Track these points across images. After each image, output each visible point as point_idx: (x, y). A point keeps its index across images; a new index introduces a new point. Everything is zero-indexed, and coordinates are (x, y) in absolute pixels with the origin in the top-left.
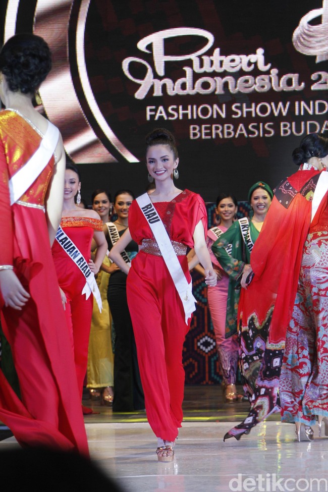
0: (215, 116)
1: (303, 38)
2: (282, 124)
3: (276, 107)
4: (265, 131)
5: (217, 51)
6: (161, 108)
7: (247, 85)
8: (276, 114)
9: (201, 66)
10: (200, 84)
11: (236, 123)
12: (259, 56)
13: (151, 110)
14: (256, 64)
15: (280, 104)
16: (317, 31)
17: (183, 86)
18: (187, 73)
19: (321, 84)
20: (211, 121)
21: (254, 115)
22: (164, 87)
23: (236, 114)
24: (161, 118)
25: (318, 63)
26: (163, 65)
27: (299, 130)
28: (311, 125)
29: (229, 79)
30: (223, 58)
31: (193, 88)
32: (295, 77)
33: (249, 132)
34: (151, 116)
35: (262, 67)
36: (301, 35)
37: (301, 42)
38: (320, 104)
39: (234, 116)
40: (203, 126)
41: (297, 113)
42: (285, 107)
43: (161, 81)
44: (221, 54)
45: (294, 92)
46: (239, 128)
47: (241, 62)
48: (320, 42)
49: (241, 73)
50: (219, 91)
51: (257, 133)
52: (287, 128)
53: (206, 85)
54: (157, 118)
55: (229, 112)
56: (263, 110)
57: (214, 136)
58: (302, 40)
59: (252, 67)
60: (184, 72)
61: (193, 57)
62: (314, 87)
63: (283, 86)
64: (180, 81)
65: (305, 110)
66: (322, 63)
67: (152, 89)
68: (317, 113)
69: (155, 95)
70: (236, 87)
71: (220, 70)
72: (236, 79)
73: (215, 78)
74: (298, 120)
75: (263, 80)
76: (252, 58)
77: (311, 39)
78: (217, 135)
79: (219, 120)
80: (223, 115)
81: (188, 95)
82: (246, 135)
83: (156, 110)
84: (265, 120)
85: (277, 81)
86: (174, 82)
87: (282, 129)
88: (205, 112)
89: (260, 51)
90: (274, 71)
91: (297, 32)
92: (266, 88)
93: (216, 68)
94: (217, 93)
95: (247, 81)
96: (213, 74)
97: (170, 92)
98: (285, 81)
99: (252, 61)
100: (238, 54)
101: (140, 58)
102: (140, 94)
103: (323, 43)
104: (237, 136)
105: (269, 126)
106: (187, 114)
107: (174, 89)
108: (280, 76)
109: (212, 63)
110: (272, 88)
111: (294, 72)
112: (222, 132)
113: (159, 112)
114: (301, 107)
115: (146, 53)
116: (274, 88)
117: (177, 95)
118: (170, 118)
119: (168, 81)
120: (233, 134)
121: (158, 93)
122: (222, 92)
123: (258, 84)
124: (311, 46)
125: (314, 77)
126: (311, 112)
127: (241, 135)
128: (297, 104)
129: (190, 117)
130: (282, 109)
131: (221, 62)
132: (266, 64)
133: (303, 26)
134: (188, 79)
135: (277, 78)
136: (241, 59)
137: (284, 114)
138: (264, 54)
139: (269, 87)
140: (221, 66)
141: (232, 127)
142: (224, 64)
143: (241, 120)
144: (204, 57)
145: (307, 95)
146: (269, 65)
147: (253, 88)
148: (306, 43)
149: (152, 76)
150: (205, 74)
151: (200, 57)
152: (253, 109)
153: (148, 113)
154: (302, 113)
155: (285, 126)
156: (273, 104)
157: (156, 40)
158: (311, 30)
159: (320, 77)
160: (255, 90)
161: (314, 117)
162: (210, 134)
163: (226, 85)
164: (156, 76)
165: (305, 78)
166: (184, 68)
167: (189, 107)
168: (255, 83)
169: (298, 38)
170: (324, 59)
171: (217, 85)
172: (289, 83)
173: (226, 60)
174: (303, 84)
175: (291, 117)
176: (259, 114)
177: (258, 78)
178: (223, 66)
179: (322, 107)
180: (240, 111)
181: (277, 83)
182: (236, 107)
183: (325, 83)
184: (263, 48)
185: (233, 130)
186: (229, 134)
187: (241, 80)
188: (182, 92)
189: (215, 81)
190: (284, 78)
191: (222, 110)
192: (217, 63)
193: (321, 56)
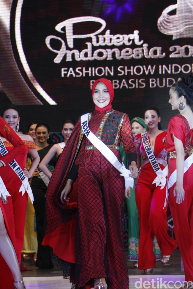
0: (106, 74)
1: (164, 23)
2: (150, 80)
3: (147, 69)
4: (140, 85)
5: (108, 32)
6: (71, 69)
7: (127, 54)
8: (147, 73)
9: (98, 41)
10: (97, 53)
11: (120, 79)
12: (135, 35)
13: (65, 71)
14: (133, 40)
15: (149, 67)
16: (173, 19)
17: (86, 55)
19: (176, 53)
21: (132, 74)
22: (73, 55)
23: (121, 73)
24: (71, 75)
25: (174, 40)
26: (72, 41)
27: (161, 83)
28: (169, 80)
29: (116, 50)
30: (112, 36)
31: (92, 56)
32: (159, 49)
33: (129, 85)
34: (64, 74)
35: (137, 42)
36: (163, 22)
37: (163, 27)
38: (175, 67)
39: (119, 75)
41: (160, 73)
42: (152, 69)
43: (71, 51)
44: (111, 34)
45: (159, 59)
46: (123, 82)
47: (124, 39)
48: (175, 26)
49: (123, 46)
50: (110, 58)
51: (134, 86)
52: (154, 83)
53: (100, 54)
54: (68, 76)
55: (116, 72)
56: (138, 70)
58: (164, 25)
59: (131, 42)
60: (87, 46)
61: (92, 35)
62: (171, 56)
63: (151, 55)
64: (83, 52)
65: (166, 71)
66: (176, 40)
67: (65, 57)
68: (173, 72)
69: (67, 60)
70: (120, 55)
71: (110, 44)
72: (121, 50)
75: (138, 51)
76: (131, 36)
77: (169, 24)
79: (109, 77)
80: (112, 74)
81: (89, 61)
82: (127, 87)
83: (68, 71)
84: (139, 77)
85: (147, 52)
86: (80, 52)
87: (151, 83)
88: (100, 71)
89: (136, 32)
90: (145, 45)
91: (160, 20)
92: (140, 56)
93: (107, 43)
94: (108, 59)
95: (127, 52)
96: (106, 47)
97: (77, 59)
98: (153, 53)
99: (131, 38)
100: (122, 34)
101: (57, 36)
102: (57, 60)
103: (177, 27)
104: (121, 87)
105: (142, 81)
106: (88, 73)
107: (80, 56)
108: (149, 48)
109: (104, 39)
110: (144, 56)
111: (158, 46)
113: (70, 71)
114: (163, 69)
115: (61, 33)
116: (146, 56)
117: (82, 61)
118: (77, 76)
119: (76, 52)
120: (118, 86)
121: (69, 59)
122: (111, 59)
123: (135, 54)
124: (169, 29)
125: (171, 49)
126: (169, 72)
127: (124, 87)
128: (160, 67)
129: (90, 75)
130: (150, 70)
131: (111, 39)
132: (140, 40)
133: (164, 16)
134: (89, 50)
135: (147, 50)
136: (124, 37)
137: (152, 73)
138: (139, 34)
139: (142, 56)
140: (111, 41)
141: (118, 82)
142: (112, 40)
143: (124, 77)
144: (99, 36)
145: (167, 61)
146: (142, 41)
147: (131, 56)
148: (166, 27)
149: (65, 48)
150: (100, 47)
151: (97, 36)
152: (131, 70)
153: (63, 73)
154: (164, 73)
155: (153, 81)
156: (144, 67)
157: (68, 24)
158: (170, 18)
159: (175, 49)
160: (133, 58)
161: (171, 75)
163: (114, 54)
164: (68, 48)
165: (165, 50)
166: (86, 43)
167: (90, 69)
168: (133, 53)
169: (161, 23)
170: (178, 37)
171: (108, 54)
172: (155, 52)
173: (114, 37)
174: (164, 54)
175: (156, 75)
176: (136, 73)
177: (135, 49)
178: (112, 42)
179: (177, 69)
180: (123, 71)
181: (147, 53)
182: (121, 69)
183: (179, 53)
184: (138, 30)
185: (118, 84)
186: (116, 86)
187: (124, 51)
188: (85, 59)
189: (107, 51)
190: (152, 49)
191: (111, 70)
192: (108, 40)
193: (176, 35)
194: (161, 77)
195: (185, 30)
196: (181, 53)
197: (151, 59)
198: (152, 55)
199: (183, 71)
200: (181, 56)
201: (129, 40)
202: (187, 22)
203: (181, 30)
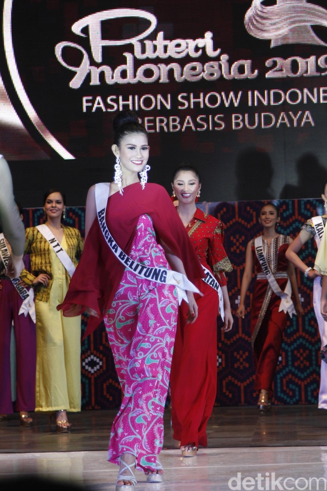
0: (159, 108)
1: (256, 20)
2: (233, 116)
3: (227, 97)
4: (215, 124)
5: (161, 35)
6: (99, 99)
7: (194, 73)
8: (227, 105)
9: (143, 51)
10: (142, 72)
11: (182, 115)
12: (207, 41)
13: (87, 101)
14: (204, 49)
15: (232, 94)
16: (272, 13)
17: (124, 74)
18: (128, 59)
19: (276, 71)
20: (155, 113)
21: (202, 106)
22: (102, 75)
23: (183, 105)
24: (99, 109)
25: (273, 48)
26: (100, 50)
27: (252, 122)
28: (265, 116)
29: (175, 66)
30: (167, 42)
31: (135, 76)
32: (247, 64)
33: (197, 125)
34: (87, 107)
35: (210, 52)
36: (254, 17)
37: (253, 25)
38: (275, 94)
39: (180, 108)
40: (146, 119)
41: (250, 104)
42: (236, 97)
43: (98, 68)
44: (165, 38)
45: (247, 80)
46: (186, 121)
47: (187, 48)
48: (275, 24)
49: (187, 59)
50: (164, 79)
51: (206, 126)
52: (239, 121)
53: (149, 73)
54: (94, 110)
55: (175, 103)
56: (213, 100)
57: (158, 130)
58: (255, 23)
59: (200, 52)
60: (125, 58)
61: (134, 41)
62: (268, 75)
64: (119, 69)
65: (259, 100)
66: (276, 48)
67: (88, 77)
68: (272, 103)
69: (92, 83)
70: (182, 75)
71: (165, 56)
72: (182, 67)
73: (159, 65)
74: (252, 111)
75: (212, 67)
76: (200, 42)
77: (264, 21)
78: (161, 128)
79: (164, 112)
80: (168, 107)
81: (129, 84)
82: (193, 128)
83: (93, 101)
84: (214, 112)
85: (228, 68)
86: (113, 69)
87: (234, 121)
88: (148, 102)
89: (209, 35)
90: (224, 58)
91: (249, 13)
92: (216, 76)
93: (160, 53)
94: (161, 81)
95: (194, 69)
96: (157, 61)
97: (109, 81)
98: (237, 70)
99: (200, 45)
100: (184, 38)
101: (74, 42)
102: (76, 83)
103: (279, 26)
104: (183, 130)
105: (219, 119)
106: (128, 105)
107: (113, 77)
108: (230, 62)
109: (155, 48)
110: (222, 76)
111: (246, 59)
112: (168, 125)
113: (96, 102)
114: (254, 97)
115: (82, 37)
116: (225, 76)
117: (116, 84)
118: (109, 110)
119: (106, 69)
120: (179, 127)
121: (95, 81)
122: (167, 81)
123: (206, 72)
124: (264, 29)
125: (268, 63)
126: (265, 103)
127: (189, 128)
128: (250, 93)
129: (131, 108)
130: (233, 99)
131: (166, 47)
132: (215, 49)
133: (255, 7)
134: (129, 66)
135: (227, 64)
136: (187, 44)
137: (236, 105)
138: (213, 38)
139: (219, 75)
140: (165, 51)
141: (178, 120)
142: (168, 49)
143: (188, 111)
144: (146, 42)
145: (261, 84)
146: (219, 51)
147: (201, 75)
148: (259, 26)
149: (88, 63)
150: (148, 61)
151: (141, 41)
152: (201, 100)
153: (85, 105)
154: (256, 104)
155: (237, 118)
156: (223, 94)
157: (93, 22)
158: (265, 11)
159: (275, 63)
160: (203, 78)
161: (269, 108)
162: (154, 127)
163: (171, 72)
164: (93, 63)
165: (258, 65)
166: (124, 54)
167: (131, 98)
168: (203, 71)
169: (250, 19)
170: (279, 43)
171: (161, 73)
172: (241, 69)
173: (171, 44)
174: (256, 71)
175: (243, 108)
176: (208, 105)
177: (207, 64)
178: (168, 51)
179: (277, 97)
180: (187, 102)
181: (228, 70)
182: (183, 98)
183: (281, 70)
184: (211, 31)
185: (179, 123)
186: (175, 127)
187: (188, 67)
188: (121, 81)
189: (159, 69)
190: (235, 65)
191: (166, 100)
192: (160, 49)
193: (276, 40)
195: (291, 30)
196: (284, 71)
198: (235, 74)
199: (288, 101)
200: (285, 76)
201: (197, 49)
202: (294, 17)
203: (284, 30)
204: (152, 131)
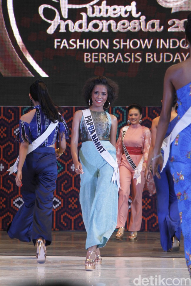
0: (101, 47)
2: (147, 54)
3: (144, 42)
4: (136, 59)
5: (104, 2)
6: (65, 41)
7: (124, 27)
8: (143, 47)
9: (93, 12)
10: (92, 25)
11: (116, 52)
12: (133, 7)
13: (58, 42)
14: (130, 12)
15: (146, 41)
17: (81, 26)
18: (83, 17)
19: (175, 27)
20: (99, 50)
21: (128, 47)
22: (67, 26)
23: (116, 46)
24: (64, 47)
25: (173, 13)
26: (67, 11)
27: (158, 59)
28: (167, 55)
29: (112, 22)
30: (108, 7)
31: (87, 27)
32: (157, 22)
33: (124, 59)
34: (57, 45)
35: (135, 15)
38: (173, 41)
39: (114, 48)
40: (93, 54)
41: (158, 47)
42: (149, 42)
43: (65, 21)
44: (107, 4)
45: (156, 32)
46: (118, 56)
47: (120, 11)
49: (120, 18)
50: (105, 30)
51: (130, 60)
52: (150, 57)
53: (96, 26)
54: (61, 47)
55: (111, 45)
56: (135, 44)
57: (100, 61)
59: (128, 14)
60: (81, 16)
61: (88, 6)
62: (170, 30)
63: (148, 28)
64: (78, 23)
65: (163, 45)
66: (175, 13)
67: (59, 27)
68: (171, 47)
69: (61, 31)
70: (116, 28)
71: (106, 16)
72: (117, 23)
73: (102, 21)
75: (135, 23)
76: (128, 8)
78: (103, 60)
79: (104, 50)
80: (107, 47)
81: (83, 32)
82: (122, 61)
83: (61, 42)
84: (135, 51)
85: (145, 25)
86: (74, 23)
87: (147, 57)
88: (95, 44)
89: (134, 4)
90: (143, 18)
92: (137, 29)
93: (103, 14)
94: (103, 31)
95: (124, 24)
96: (101, 19)
97: (71, 30)
98: (150, 26)
99: (128, 10)
100: (119, 5)
101: (51, 5)
102: (51, 31)
104: (116, 61)
105: (138, 55)
106: (82, 45)
107: (74, 28)
108: (146, 21)
109: (100, 10)
110: (141, 29)
111: (156, 19)
112: (106, 58)
113: (63, 43)
114: (160, 43)
115: (56, 2)
116: (143, 30)
117: (76, 32)
118: (71, 48)
119: (70, 22)
120: (113, 59)
121: (63, 30)
122: (107, 31)
123: (131, 26)
124: (168, 1)
125: (170, 22)
126: (167, 47)
127: (119, 61)
128: (158, 41)
129: (84, 47)
130: (147, 44)
131: (107, 10)
132: (137, 13)
134: (84, 21)
135: (144, 22)
136: (120, 8)
137: (149, 47)
138: (136, 6)
139: (139, 28)
141: (113, 55)
142: (109, 11)
143: (119, 50)
144: (95, 7)
145: (165, 35)
146: (140, 14)
147: (128, 29)
149: (59, 18)
150: (96, 18)
151: (92, 6)
152: (128, 44)
153: (56, 44)
154: (161, 47)
155: (149, 55)
156: (141, 40)
159: (174, 23)
160: (129, 31)
161: (169, 50)
162: (98, 59)
163: (110, 26)
164: (62, 18)
165: (164, 23)
166: (81, 14)
167: (84, 41)
168: (130, 26)
170: (177, 10)
171: (103, 26)
172: (153, 26)
173: (110, 9)
174: (162, 27)
175: (153, 49)
176: (132, 47)
177: (132, 22)
178: (108, 13)
179: (175, 43)
180: (119, 44)
181: (145, 27)
182: (116, 42)
183: (178, 27)
184: (136, 1)
185: (113, 57)
186: (111, 60)
187: (120, 23)
188: (79, 30)
189: (102, 23)
190: (150, 23)
191: (106, 43)
192: (104, 11)
193: (175, 8)
194: (158, 52)
195: (185, 3)
196: (180, 27)
197: (148, 32)
199: (181, 46)
200: (180, 31)
201: (126, 12)
203: (180, 2)
204: (97, 62)
